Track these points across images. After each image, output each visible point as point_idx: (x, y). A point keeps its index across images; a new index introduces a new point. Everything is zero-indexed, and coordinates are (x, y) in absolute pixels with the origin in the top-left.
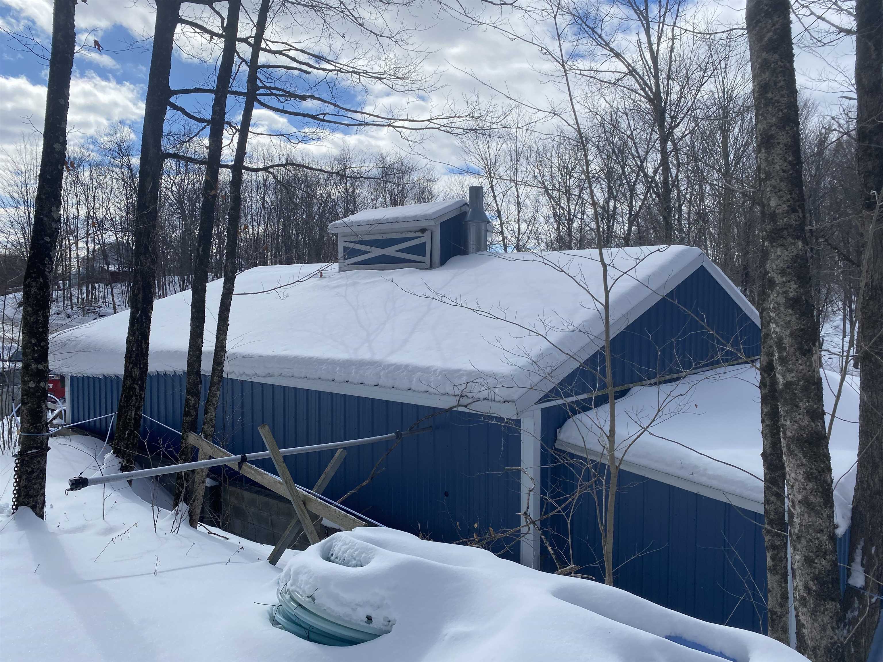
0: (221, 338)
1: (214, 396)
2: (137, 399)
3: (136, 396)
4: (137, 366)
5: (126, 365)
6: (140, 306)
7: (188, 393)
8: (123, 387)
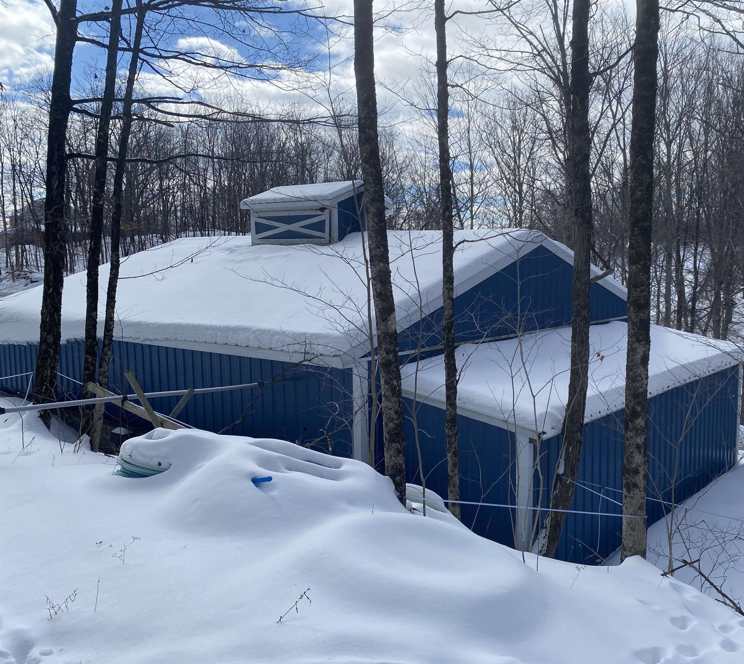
0: (109, 312)
1: (106, 354)
2: (52, 361)
3: (51, 358)
4: (51, 334)
5: (41, 333)
6: (51, 284)
7: (87, 353)
8: (40, 351)
